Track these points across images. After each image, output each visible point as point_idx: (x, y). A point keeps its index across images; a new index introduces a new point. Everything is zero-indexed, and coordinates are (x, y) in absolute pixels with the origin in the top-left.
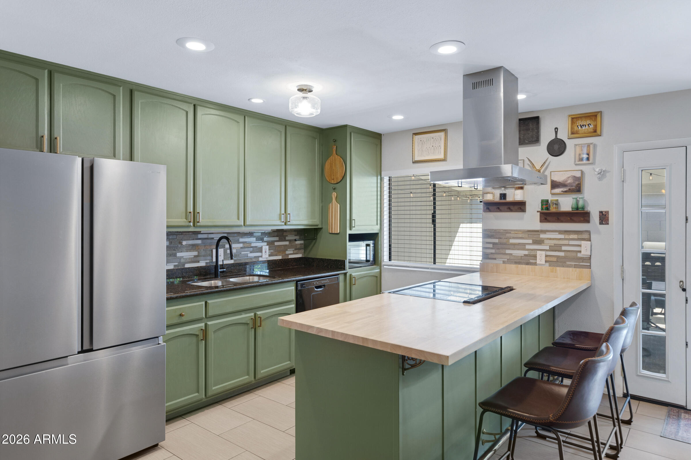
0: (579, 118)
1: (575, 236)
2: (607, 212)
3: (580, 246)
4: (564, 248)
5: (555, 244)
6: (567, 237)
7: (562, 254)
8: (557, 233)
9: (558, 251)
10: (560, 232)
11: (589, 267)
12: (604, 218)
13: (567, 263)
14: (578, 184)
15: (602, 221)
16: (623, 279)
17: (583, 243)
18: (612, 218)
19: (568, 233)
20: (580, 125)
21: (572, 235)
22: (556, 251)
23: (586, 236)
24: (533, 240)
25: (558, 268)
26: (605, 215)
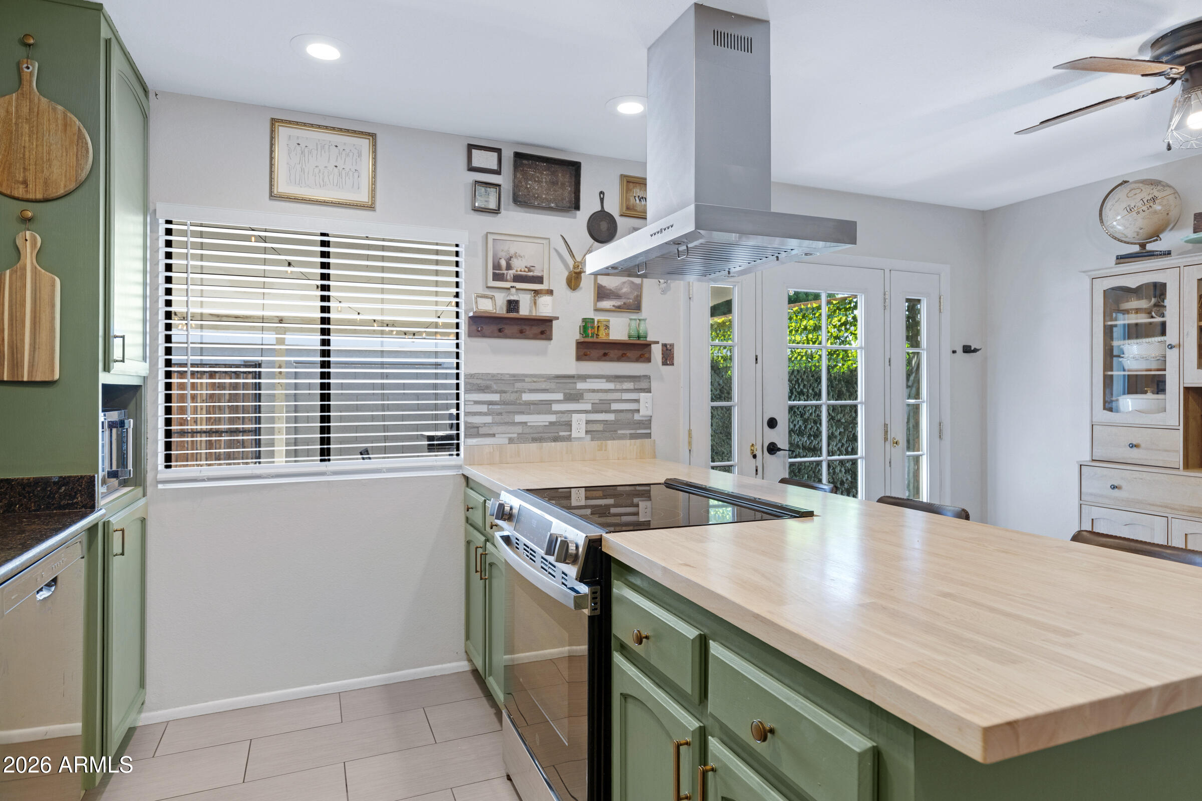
0: (637, 185)
1: (630, 385)
2: (672, 345)
3: (637, 401)
4: (615, 406)
5: (600, 400)
6: (619, 387)
7: (611, 417)
8: (604, 380)
9: (606, 412)
10: (610, 378)
11: (648, 436)
12: (668, 356)
13: (619, 432)
14: (637, 296)
15: (666, 360)
16: (690, 450)
17: (643, 396)
18: (679, 355)
19: (620, 380)
20: (639, 196)
21: (626, 384)
22: (602, 412)
23: (643, 385)
24: (565, 394)
25: (609, 442)
26: (670, 350)
